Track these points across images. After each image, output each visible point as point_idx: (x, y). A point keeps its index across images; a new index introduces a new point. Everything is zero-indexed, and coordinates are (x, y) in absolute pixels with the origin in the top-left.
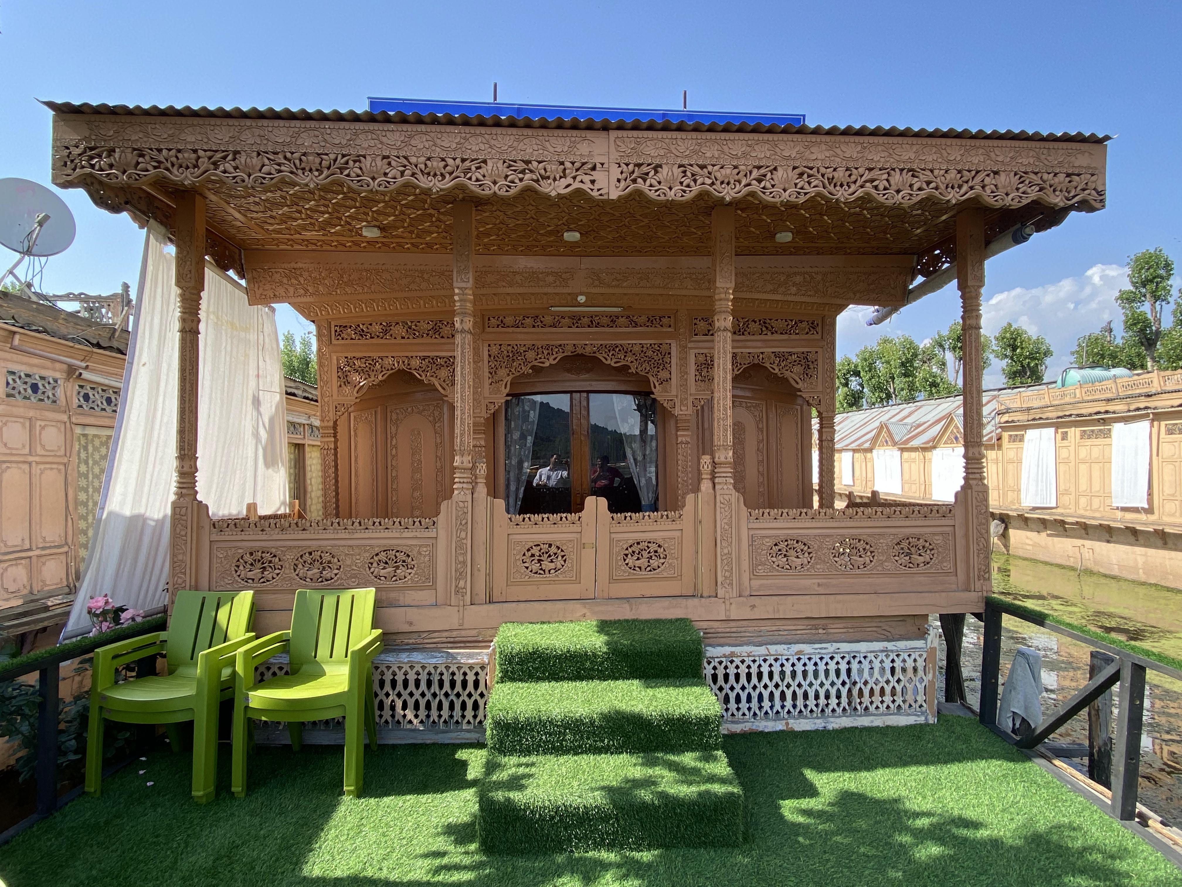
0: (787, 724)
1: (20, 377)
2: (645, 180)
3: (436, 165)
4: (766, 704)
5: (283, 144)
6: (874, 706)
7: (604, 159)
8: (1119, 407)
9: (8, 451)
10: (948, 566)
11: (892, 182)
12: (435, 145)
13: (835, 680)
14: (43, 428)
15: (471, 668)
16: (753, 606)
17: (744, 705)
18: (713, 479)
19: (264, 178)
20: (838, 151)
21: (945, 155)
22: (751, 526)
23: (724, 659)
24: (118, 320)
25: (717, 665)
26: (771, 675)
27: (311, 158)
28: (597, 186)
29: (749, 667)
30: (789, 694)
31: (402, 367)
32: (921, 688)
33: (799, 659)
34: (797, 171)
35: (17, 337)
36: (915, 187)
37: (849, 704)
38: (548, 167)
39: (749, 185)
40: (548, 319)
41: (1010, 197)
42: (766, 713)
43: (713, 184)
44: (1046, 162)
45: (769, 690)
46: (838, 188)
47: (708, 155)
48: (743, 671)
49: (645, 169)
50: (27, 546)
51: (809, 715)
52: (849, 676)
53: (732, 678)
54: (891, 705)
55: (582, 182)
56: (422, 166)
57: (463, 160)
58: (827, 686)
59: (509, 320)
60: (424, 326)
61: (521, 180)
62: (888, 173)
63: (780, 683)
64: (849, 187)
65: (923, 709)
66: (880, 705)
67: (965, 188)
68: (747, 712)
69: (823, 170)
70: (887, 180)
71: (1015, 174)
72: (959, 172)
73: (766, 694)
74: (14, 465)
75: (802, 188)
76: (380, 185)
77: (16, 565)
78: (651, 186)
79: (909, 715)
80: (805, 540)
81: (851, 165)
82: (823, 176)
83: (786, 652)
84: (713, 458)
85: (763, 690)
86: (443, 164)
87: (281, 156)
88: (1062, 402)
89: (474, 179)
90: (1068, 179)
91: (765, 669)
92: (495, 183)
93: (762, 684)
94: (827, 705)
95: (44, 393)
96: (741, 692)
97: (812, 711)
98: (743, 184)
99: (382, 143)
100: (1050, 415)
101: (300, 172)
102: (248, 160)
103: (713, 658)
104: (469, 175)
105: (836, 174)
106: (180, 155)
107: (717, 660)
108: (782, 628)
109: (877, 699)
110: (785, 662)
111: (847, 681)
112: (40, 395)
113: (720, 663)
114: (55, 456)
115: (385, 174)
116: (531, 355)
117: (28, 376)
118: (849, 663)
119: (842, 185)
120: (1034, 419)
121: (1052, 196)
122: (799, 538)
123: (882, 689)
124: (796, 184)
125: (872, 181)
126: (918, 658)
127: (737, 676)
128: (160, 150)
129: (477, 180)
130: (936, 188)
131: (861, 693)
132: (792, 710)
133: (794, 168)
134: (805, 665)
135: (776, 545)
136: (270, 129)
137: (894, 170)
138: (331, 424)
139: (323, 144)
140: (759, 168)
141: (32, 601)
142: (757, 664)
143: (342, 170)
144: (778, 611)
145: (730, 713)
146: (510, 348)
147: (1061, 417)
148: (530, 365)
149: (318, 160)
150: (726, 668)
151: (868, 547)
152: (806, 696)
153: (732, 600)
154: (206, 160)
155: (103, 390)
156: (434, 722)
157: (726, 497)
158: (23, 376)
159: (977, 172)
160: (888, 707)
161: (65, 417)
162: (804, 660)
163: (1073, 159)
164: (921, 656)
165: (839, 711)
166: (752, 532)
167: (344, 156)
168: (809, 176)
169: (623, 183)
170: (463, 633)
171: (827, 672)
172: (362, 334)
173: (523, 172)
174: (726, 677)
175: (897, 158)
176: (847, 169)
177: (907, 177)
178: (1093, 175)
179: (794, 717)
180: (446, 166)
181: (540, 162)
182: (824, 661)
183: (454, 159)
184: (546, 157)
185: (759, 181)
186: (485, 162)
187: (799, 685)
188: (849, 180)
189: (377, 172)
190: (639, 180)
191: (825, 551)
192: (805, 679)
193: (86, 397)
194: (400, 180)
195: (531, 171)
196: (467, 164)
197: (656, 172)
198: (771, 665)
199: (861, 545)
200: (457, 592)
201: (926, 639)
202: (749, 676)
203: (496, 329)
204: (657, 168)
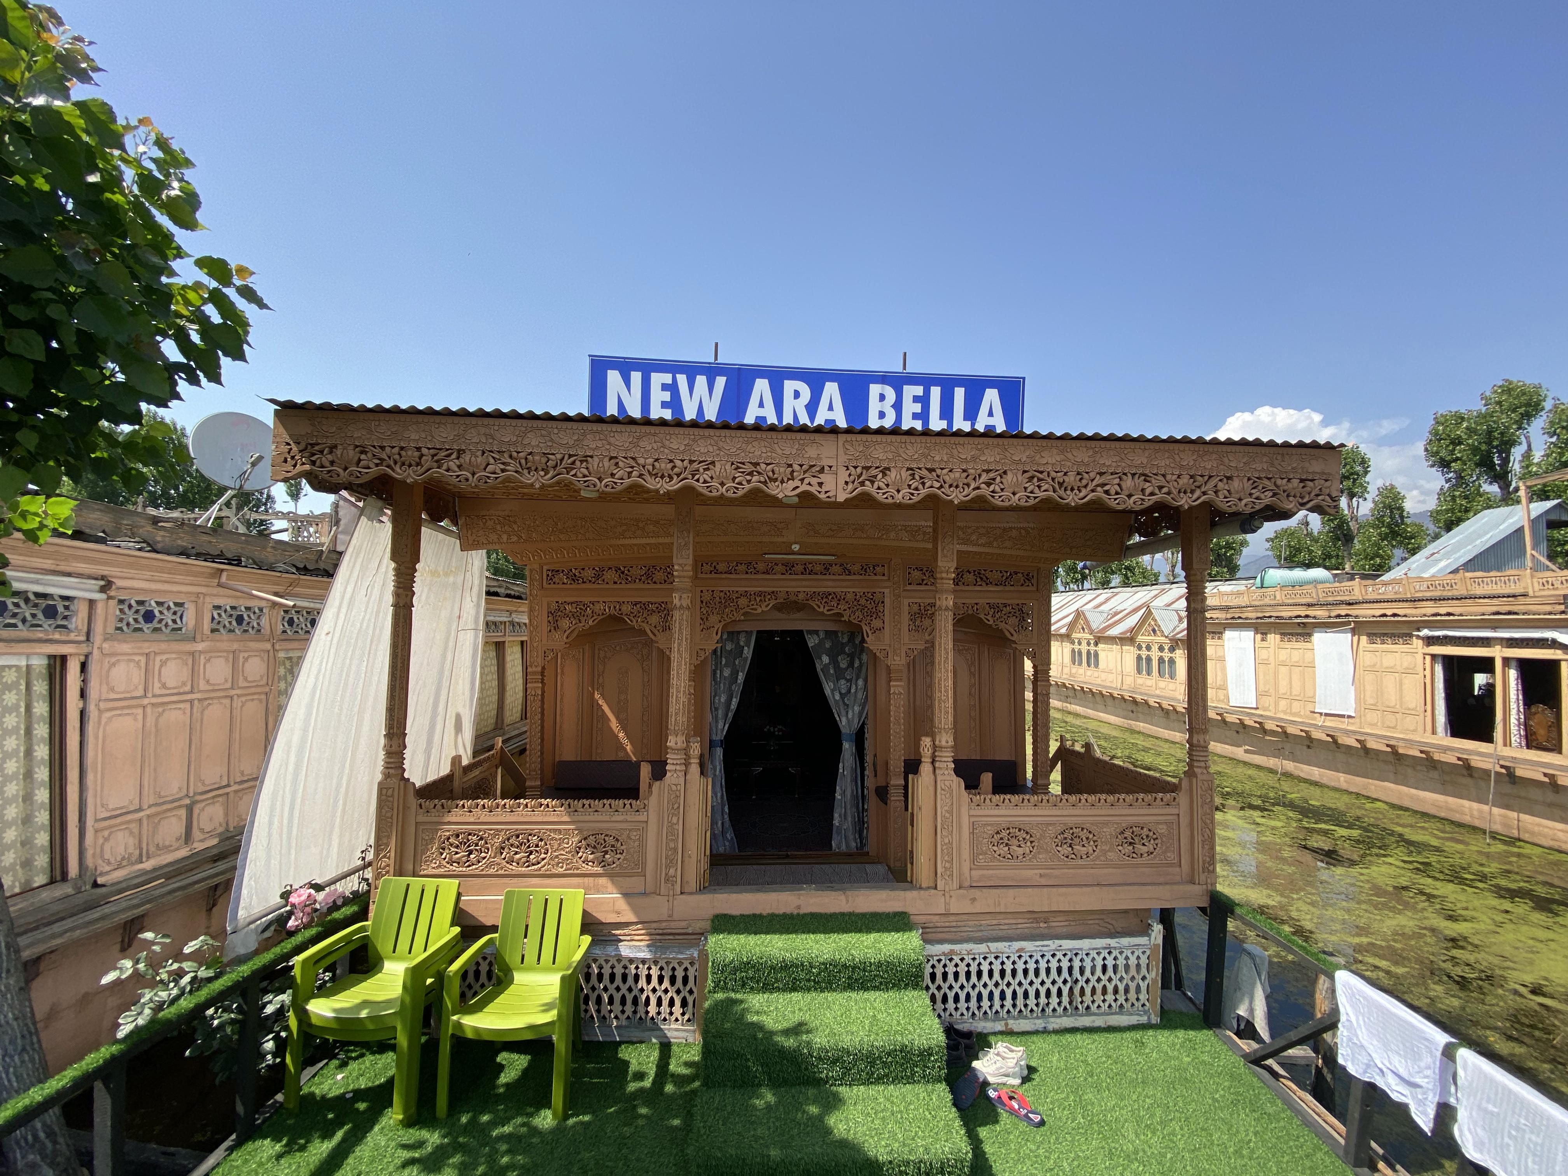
0: (1007, 1025)
1: (225, 611)
2: (872, 482)
3: (664, 466)
4: (986, 1003)
5: (509, 443)
6: (1096, 1005)
7: (833, 463)
8: (1320, 613)
9: (211, 688)
10: (1172, 856)
11: (1124, 487)
12: (664, 447)
13: (1057, 978)
14: (246, 659)
15: (680, 963)
16: (974, 900)
17: (962, 1005)
18: (933, 762)
19: (489, 477)
20: (1069, 455)
21: (1178, 459)
22: (972, 813)
23: (943, 958)
24: (326, 540)
25: (936, 963)
26: (991, 973)
27: (537, 458)
28: (824, 489)
29: (968, 965)
30: (1009, 993)
31: (613, 612)
32: (1144, 986)
33: (1020, 957)
34: (1027, 475)
35: (225, 574)
36: (1147, 492)
37: (1070, 1003)
38: (776, 469)
39: (978, 488)
40: (761, 566)
41: (1244, 502)
42: (985, 1013)
43: (941, 487)
44: (1279, 467)
45: (989, 989)
46: (1068, 492)
47: (937, 458)
48: (962, 969)
49: (873, 472)
50: (225, 783)
51: (1029, 1014)
52: (1070, 974)
53: (951, 977)
54: (1113, 1004)
55: (809, 484)
56: (650, 468)
57: (691, 462)
58: (1048, 984)
59: (721, 567)
60: (636, 572)
61: (749, 482)
62: (1120, 478)
63: (1000, 982)
64: (1080, 491)
65: (1146, 1008)
66: (1102, 1004)
67: (1198, 493)
68: (965, 1012)
69: (1053, 474)
70: (1119, 485)
71: (1249, 479)
72: (1192, 477)
73: (985, 993)
74: (215, 701)
75: (1032, 492)
76: (606, 486)
77: (213, 803)
78: (879, 488)
79: (1131, 1014)
80: (1027, 829)
81: (1082, 469)
82: (1053, 479)
83: (1007, 950)
84: (934, 741)
85: (982, 989)
86: (670, 466)
87: (506, 455)
88: (1261, 603)
89: (701, 480)
90: (1302, 485)
91: (985, 968)
92: (722, 484)
93: (982, 983)
94: (1048, 1004)
95: (248, 623)
96: (959, 991)
97: (1032, 1011)
98: (972, 487)
99: (610, 444)
100: (1250, 615)
101: (526, 471)
102: (473, 459)
103: (932, 956)
104: (696, 477)
105: (1066, 479)
106: (403, 453)
107: (936, 958)
108: (1003, 921)
109: (1099, 997)
110: (1005, 960)
111: (1069, 979)
112: (244, 626)
113: (939, 961)
114: (257, 686)
115: (613, 475)
116: (743, 601)
117: (233, 608)
118: (1071, 960)
119: (1072, 489)
120: (1233, 618)
121: (1285, 501)
122: (1022, 827)
123: (1105, 987)
124: (1026, 488)
125: (1103, 485)
126: (1141, 955)
127: (956, 975)
128: (382, 448)
129: (705, 482)
130: (1169, 493)
131: (1082, 992)
132: (1011, 1009)
133: (1025, 472)
134: (1026, 963)
135: (998, 833)
136: (496, 428)
137: (1125, 474)
138: (539, 669)
139: (550, 444)
140: (988, 471)
141: (228, 838)
142: (977, 962)
143: (568, 470)
144: (999, 904)
145: (948, 1013)
146: (722, 594)
147: (1261, 618)
148: (742, 612)
149: (544, 460)
150: (945, 966)
151: (1091, 836)
152: (1026, 995)
153: (952, 893)
154: (430, 458)
155: (308, 613)
156: (641, 1018)
157: (947, 783)
158: (228, 608)
159: (1210, 477)
160: (1110, 1006)
161: (268, 646)
162: (1025, 957)
163: (1307, 464)
164: (1144, 953)
165: (1060, 1010)
166: (972, 819)
167: (570, 456)
168: (1039, 480)
169: (850, 486)
170: (673, 925)
171: (1048, 970)
172: (574, 579)
173: (751, 474)
174: (945, 975)
175: (1129, 462)
176: (1078, 474)
177: (1139, 482)
178: (1326, 481)
179: (1014, 1018)
180: (674, 467)
181: (768, 464)
182: (1046, 959)
183: (683, 461)
184: (774, 459)
185: (988, 484)
186: (713, 463)
187: (1020, 984)
188: (1079, 484)
189: (604, 472)
190: (867, 483)
191: (1048, 840)
192: (1025, 978)
193: (291, 622)
194: (627, 482)
195: (759, 473)
196: (695, 466)
197: (884, 475)
198: (991, 963)
199: (1084, 834)
200: (667, 880)
201: (1149, 936)
202: (968, 974)
203: (709, 576)
204: (885, 471)
